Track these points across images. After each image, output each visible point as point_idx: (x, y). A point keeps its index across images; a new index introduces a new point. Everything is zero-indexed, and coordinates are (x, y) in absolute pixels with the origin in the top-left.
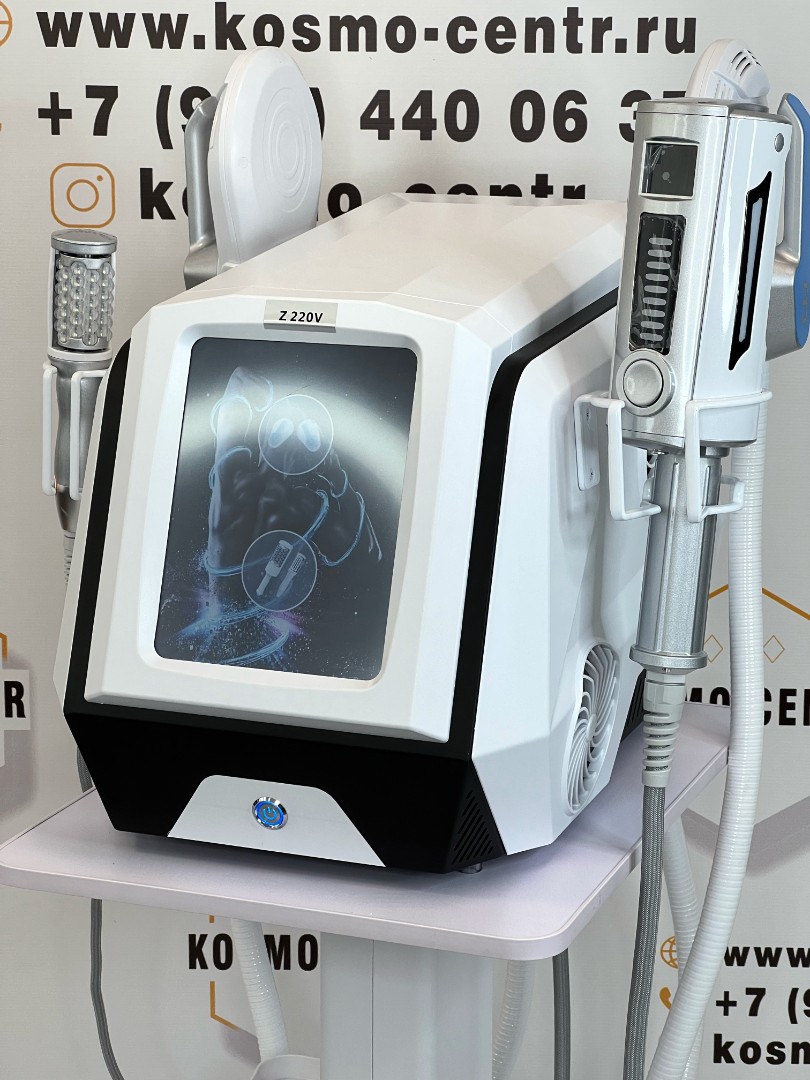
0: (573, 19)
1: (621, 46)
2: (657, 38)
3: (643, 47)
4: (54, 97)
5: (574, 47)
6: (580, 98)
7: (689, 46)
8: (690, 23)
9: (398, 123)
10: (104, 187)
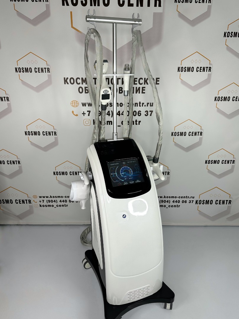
0: (140, 103)
1: (145, 106)
2: (149, 105)
3: (147, 106)
4: (84, 112)
5: (140, 106)
6: (141, 112)
7: (152, 106)
8: (153, 103)
9: (121, 114)
10: (89, 121)
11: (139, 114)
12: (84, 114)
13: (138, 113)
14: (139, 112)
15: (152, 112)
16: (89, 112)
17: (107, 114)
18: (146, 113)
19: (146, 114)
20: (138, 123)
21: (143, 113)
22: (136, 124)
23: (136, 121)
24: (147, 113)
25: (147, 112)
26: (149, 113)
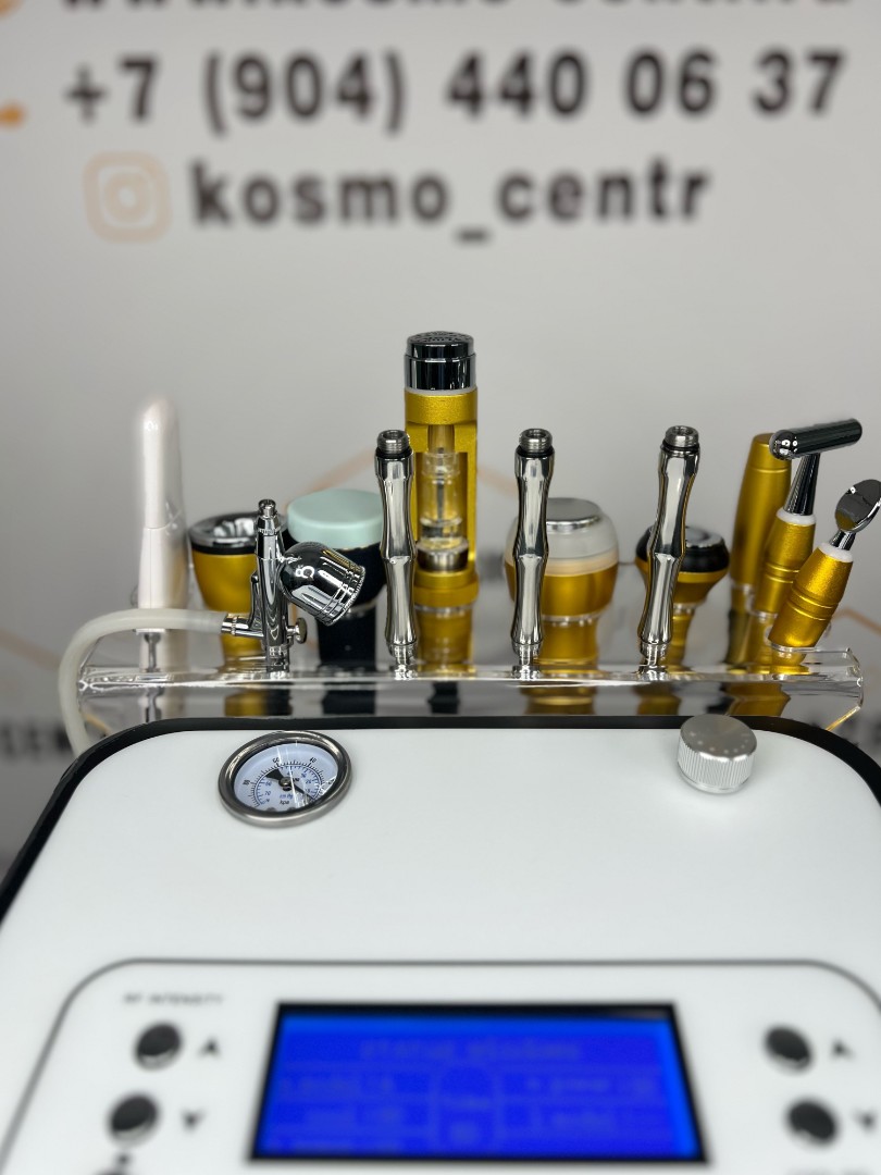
4: (84, 74)
9: (492, 95)
11: (695, 94)
12: (86, 95)
13: (686, 80)
14: (699, 69)
15: (829, 61)
16: (143, 67)
17: (343, 97)
18: (764, 82)
19: (771, 92)
20: (673, 195)
21: (738, 80)
22: (658, 210)
23: (658, 177)
24: (782, 84)
25: (774, 70)
26: (805, 79)
